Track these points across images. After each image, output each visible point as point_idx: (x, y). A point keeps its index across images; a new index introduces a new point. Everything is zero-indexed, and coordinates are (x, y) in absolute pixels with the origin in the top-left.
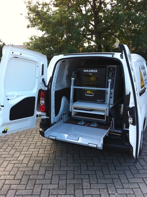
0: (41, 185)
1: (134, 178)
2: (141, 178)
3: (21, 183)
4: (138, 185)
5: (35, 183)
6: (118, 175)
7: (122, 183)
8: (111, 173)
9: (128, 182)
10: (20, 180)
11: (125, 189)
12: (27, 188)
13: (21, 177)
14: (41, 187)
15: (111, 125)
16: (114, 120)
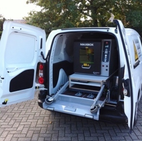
15: (107, 96)
16: (109, 92)
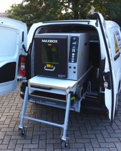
0: (22, 145)
1: (111, 137)
2: (117, 137)
3: (4, 143)
4: (114, 144)
5: (16, 143)
6: (95, 134)
7: (99, 143)
8: (89, 133)
9: (104, 141)
10: (2, 141)
11: (102, 148)
12: (9, 148)
13: (3, 138)
14: (22, 147)
15: (88, 88)
16: (90, 83)
